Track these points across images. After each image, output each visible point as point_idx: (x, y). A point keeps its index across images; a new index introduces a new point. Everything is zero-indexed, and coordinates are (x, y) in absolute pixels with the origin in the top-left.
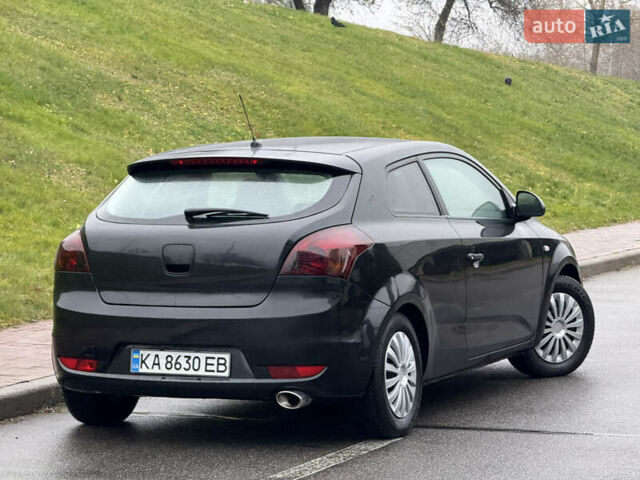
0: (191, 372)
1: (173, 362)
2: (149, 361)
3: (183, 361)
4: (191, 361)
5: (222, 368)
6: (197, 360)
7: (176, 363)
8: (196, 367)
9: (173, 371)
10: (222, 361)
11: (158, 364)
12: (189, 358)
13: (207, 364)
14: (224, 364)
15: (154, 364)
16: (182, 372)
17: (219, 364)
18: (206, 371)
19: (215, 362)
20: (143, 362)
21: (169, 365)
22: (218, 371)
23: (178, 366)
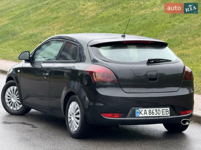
0: (158, 115)
1: (151, 112)
2: (143, 113)
3: (154, 111)
4: (157, 111)
5: (167, 113)
6: (159, 111)
7: (152, 112)
8: (159, 113)
9: (152, 115)
10: (167, 111)
11: (146, 113)
12: (157, 110)
13: (162, 112)
14: (168, 112)
15: (145, 113)
16: (155, 115)
17: (166, 112)
18: (162, 114)
19: (165, 111)
20: (140, 113)
21: (150, 113)
22: (166, 114)
23: (153, 113)
